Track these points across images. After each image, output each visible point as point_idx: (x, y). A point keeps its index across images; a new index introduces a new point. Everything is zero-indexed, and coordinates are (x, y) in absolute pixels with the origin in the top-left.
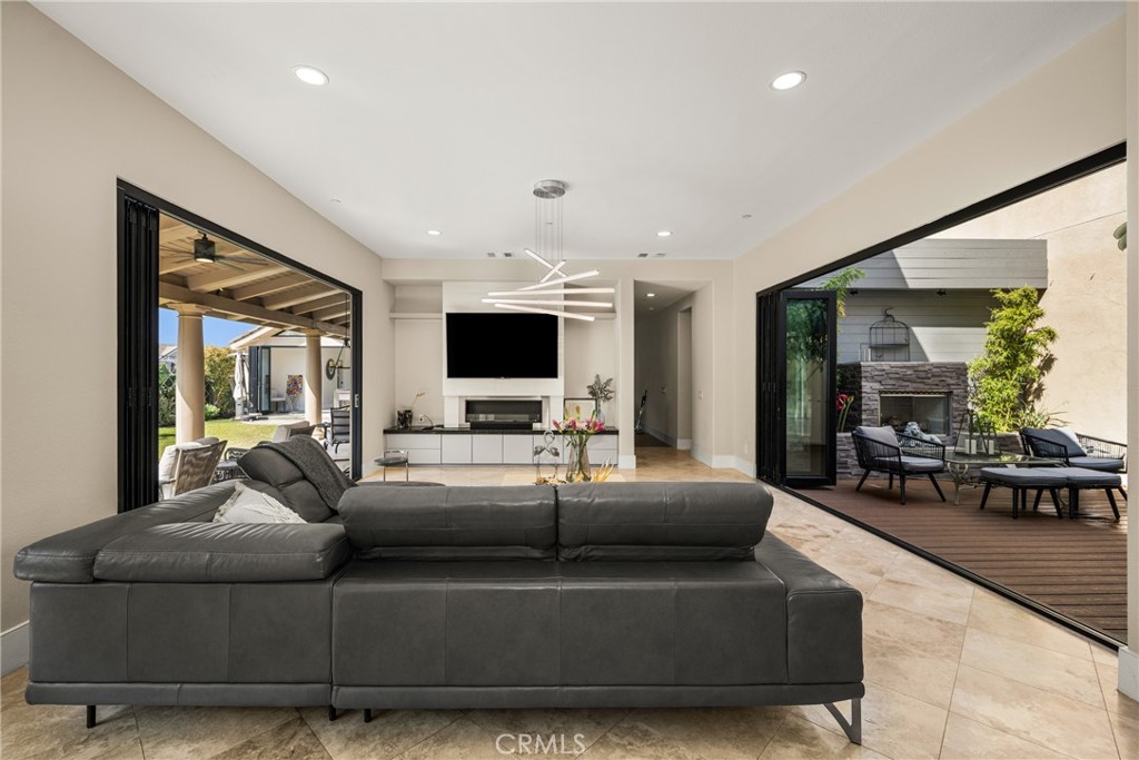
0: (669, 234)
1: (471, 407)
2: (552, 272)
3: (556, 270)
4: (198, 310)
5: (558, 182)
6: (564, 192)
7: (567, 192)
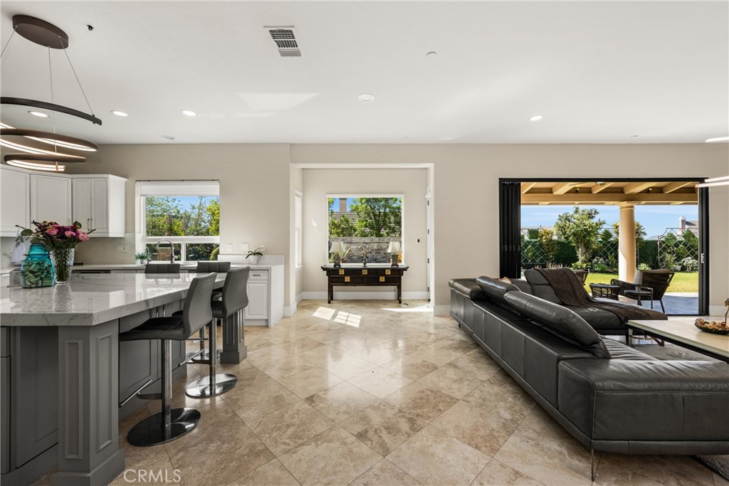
4: (630, 204)
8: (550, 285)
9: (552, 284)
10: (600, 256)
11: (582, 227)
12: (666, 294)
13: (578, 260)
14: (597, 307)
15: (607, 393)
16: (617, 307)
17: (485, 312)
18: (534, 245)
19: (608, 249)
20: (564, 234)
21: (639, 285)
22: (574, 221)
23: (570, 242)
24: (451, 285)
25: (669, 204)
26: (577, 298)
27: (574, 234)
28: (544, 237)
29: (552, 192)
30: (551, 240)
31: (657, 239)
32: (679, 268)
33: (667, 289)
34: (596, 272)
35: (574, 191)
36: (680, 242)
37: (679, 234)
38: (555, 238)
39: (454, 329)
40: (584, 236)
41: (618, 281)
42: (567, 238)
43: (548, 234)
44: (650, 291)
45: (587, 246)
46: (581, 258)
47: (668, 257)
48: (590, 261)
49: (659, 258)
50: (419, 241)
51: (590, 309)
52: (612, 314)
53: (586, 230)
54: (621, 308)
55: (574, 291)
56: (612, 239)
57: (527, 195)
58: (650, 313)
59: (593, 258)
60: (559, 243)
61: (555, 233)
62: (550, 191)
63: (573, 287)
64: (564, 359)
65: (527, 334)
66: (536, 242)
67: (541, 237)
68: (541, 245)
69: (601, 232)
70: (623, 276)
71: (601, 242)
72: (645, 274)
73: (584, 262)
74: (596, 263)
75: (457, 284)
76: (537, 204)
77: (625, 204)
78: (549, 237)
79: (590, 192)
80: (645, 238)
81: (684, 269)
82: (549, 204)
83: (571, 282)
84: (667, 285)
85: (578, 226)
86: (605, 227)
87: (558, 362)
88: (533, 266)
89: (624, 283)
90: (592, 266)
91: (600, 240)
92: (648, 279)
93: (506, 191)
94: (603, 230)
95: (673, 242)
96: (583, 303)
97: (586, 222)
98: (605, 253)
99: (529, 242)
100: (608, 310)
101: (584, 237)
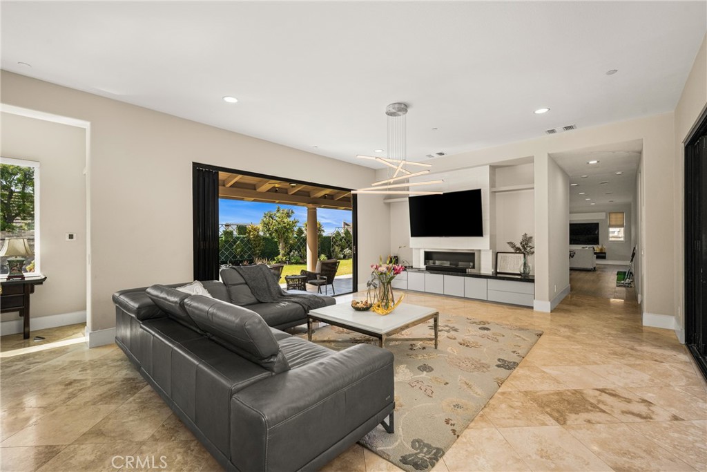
0: (547, 110)
1: (428, 256)
2: (398, 171)
3: (399, 169)
4: (313, 207)
5: (399, 103)
6: (407, 111)
7: (409, 110)
8: (246, 283)
9: (249, 282)
10: (296, 250)
11: (282, 225)
12: (336, 277)
13: (279, 254)
14: (286, 301)
15: (279, 425)
16: (303, 297)
17: (154, 335)
18: (242, 241)
19: (301, 244)
20: (268, 230)
21: (319, 274)
22: (277, 218)
23: (273, 238)
24: (115, 300)
25: (336, 208)
26: (271, 293)
27: (276, 231)
28: (252, 233)
29: (255, 189)
30: (258, 236)
31: (330, 235)
32: (342, 256)
33: (337, 274)
34: (292, 263)
35: (274, 190)
36: (343, 237)
37: (342, 231)
38: (261, 234)
39: (120, 363)
40: (284, 231)
41: (306, 272)
42: (271, 234)
43: (255, 230)
44: (325, 279)
45: (286, 241)
46: (282, 252)
47: (337, 248)
48: (288, 254)
49: (332, 249)
50: (71, 237)
51: (282, 304)
52: (298, 306)
53: (285, 227)
54: (305, 298)
55: (269, 287)
56: (303, 235)
57: (231, 188)
58: (325, 299)
59: (291, 251)
60: (264, 239)
61: (261, 229)
62: (254, 187)
63: (268, 283)
64: (238, 391)
65: (200, 362)
66: (244, 238)
67: (249, 233)
68: (249, 241)
69: (296, 229)
70: (309, 268)
71: (296, 238)
72: (323, 264)
73: (284, 255)
74: (293, 256)
75: (122, 298)
76: (242, 199)
77: (311, 206)
78: (256, 233)
79: (287, 193)
80: (324, 234)
81: (345, 258)
82: (253, 201)
83: (266, 278)
84: (336, 271)
85: (279, 224)
86: (298, 224)
87: (231, 397)
88: (241, 262)
89: (309, 272)
90: (289, 258)
91: (295, 236)
92: (325, 268)
93: (201, 178)
94: (297, 228)
95: (339, 238)
96: (276, 298)
97: (285, 220)
98: (299, 247)
99: (238, 238)
100: (296, 302)
101: (284, 233)
